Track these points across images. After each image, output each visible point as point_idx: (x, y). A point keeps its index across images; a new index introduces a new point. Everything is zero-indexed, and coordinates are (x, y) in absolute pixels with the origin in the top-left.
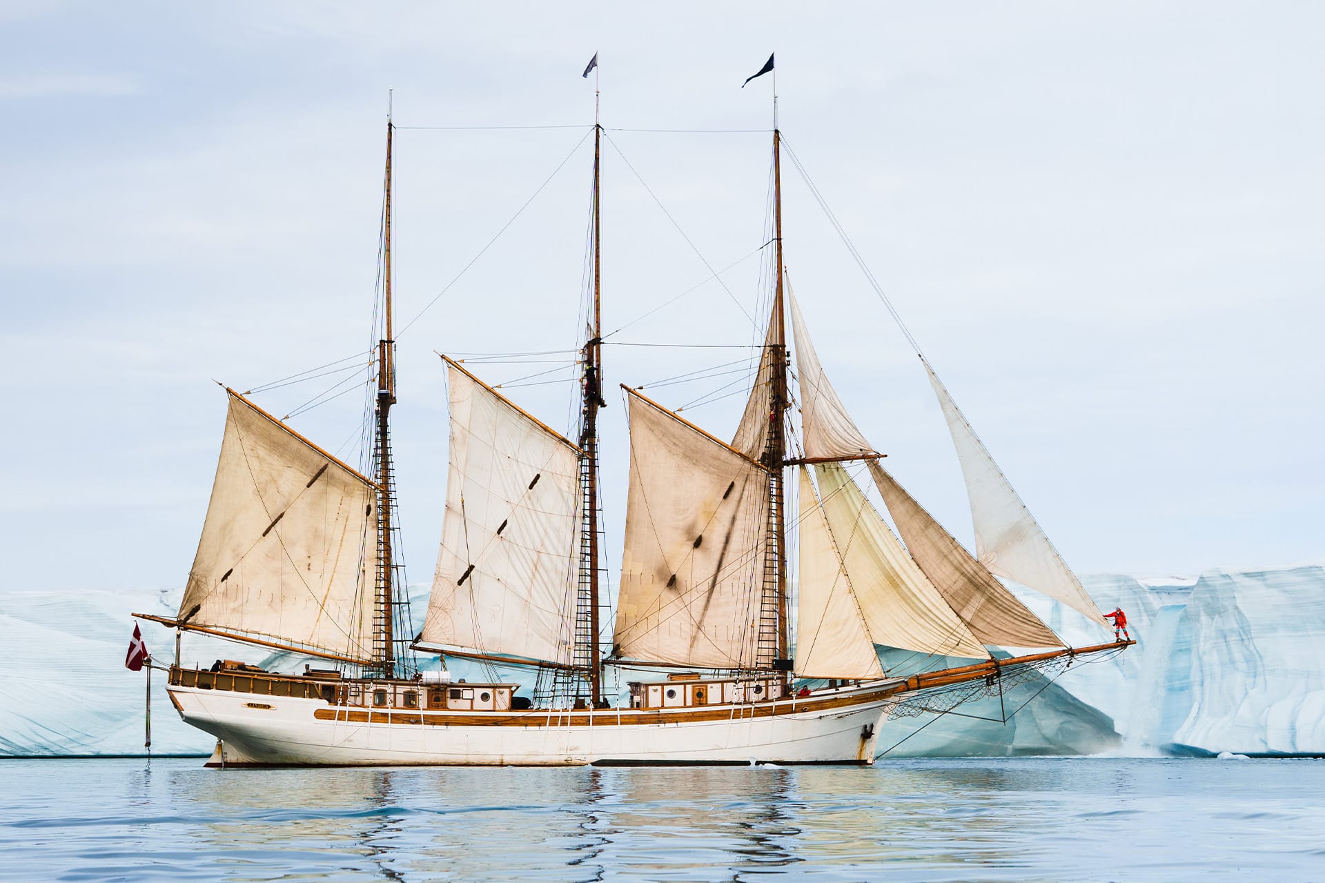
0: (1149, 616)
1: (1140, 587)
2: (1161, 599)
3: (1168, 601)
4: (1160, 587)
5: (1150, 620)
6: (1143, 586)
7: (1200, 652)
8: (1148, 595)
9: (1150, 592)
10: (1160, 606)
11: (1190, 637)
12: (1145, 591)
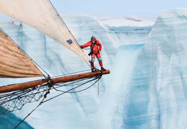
0: (108, 54)
1: (101, 28)
2: (120, 38)
3: (127, 41)
4: (119, 27)
5: (110, 58)
6: (104, 27)
7: (157, 88)
8: (108, 35)
9: (110, 32)
10: (120, 45)
11: (148, 74)
12: (105, 31)
